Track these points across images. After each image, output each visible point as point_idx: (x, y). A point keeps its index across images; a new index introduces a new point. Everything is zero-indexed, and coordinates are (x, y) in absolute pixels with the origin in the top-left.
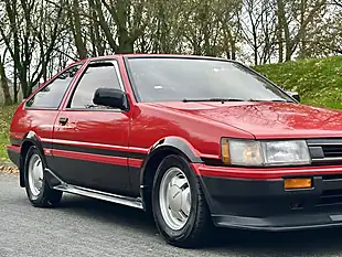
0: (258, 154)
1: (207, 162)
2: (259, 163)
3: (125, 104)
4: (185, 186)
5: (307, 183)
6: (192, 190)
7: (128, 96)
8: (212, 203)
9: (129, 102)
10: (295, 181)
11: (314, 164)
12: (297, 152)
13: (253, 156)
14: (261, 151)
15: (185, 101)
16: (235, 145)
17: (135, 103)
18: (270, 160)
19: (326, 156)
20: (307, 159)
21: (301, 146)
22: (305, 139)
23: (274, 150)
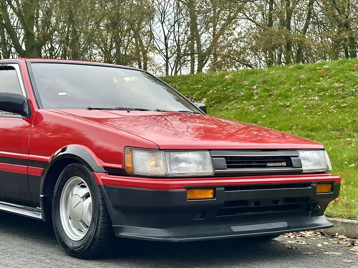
0: (161, 163)
1: (110, 171)
2: (162, 173)
3: (26, 110)
4: (87, 196)
6: (94, 200)
7: (29, 102)
8: (114, 214)
9: (31, 109)
10: (197, 191)
11: (217, 176)
12: (200, 163)
13: (157, 166)
14: (165, 161)
15: (90, 109)
16: (138, 156)
17: (36, 110)
18: (174, 171)
19: (229, 167)
20: (209, 170)
21: (204, 157)
22: (209, 150)
23: (178, 161)
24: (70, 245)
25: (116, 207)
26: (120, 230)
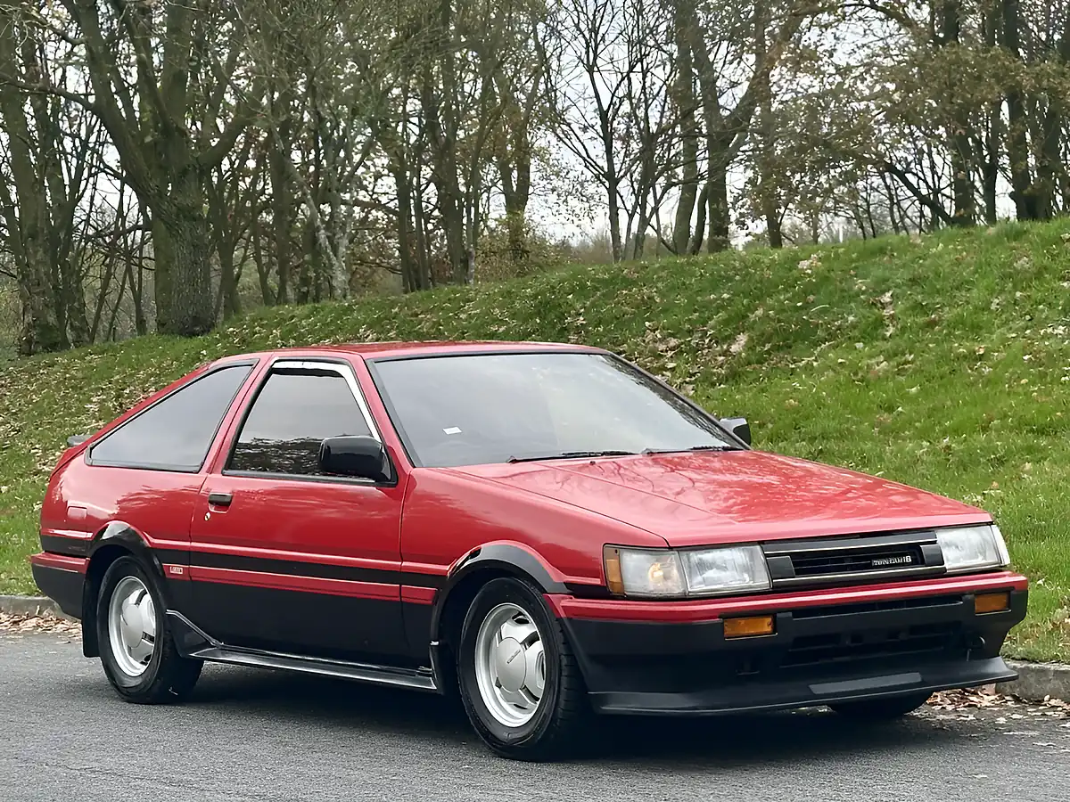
0: (675, 572)
1: (577, 591)
2: (676, 590)
3: (386, 470)
4: (531, 640)
5: (765, 626)
6: (547, 645)
7: (389, 450)
8: (590, 670)
9: (396, 468)
10: (742, 622)
11: (776, 590)
12: (746, 568)
13: (666, 578)
14: (680, 569)
15: (514, 461)
16: (632, 560)
17: (408, 469)
18: (697, 585)
19: (799, 573)
20: (763, 581)
21: (752, 558)
22: (760, 543)
23: (703, 566)
24: (504, 735)
25: (594, 658)
26: (603, 700)
